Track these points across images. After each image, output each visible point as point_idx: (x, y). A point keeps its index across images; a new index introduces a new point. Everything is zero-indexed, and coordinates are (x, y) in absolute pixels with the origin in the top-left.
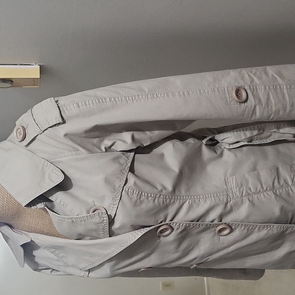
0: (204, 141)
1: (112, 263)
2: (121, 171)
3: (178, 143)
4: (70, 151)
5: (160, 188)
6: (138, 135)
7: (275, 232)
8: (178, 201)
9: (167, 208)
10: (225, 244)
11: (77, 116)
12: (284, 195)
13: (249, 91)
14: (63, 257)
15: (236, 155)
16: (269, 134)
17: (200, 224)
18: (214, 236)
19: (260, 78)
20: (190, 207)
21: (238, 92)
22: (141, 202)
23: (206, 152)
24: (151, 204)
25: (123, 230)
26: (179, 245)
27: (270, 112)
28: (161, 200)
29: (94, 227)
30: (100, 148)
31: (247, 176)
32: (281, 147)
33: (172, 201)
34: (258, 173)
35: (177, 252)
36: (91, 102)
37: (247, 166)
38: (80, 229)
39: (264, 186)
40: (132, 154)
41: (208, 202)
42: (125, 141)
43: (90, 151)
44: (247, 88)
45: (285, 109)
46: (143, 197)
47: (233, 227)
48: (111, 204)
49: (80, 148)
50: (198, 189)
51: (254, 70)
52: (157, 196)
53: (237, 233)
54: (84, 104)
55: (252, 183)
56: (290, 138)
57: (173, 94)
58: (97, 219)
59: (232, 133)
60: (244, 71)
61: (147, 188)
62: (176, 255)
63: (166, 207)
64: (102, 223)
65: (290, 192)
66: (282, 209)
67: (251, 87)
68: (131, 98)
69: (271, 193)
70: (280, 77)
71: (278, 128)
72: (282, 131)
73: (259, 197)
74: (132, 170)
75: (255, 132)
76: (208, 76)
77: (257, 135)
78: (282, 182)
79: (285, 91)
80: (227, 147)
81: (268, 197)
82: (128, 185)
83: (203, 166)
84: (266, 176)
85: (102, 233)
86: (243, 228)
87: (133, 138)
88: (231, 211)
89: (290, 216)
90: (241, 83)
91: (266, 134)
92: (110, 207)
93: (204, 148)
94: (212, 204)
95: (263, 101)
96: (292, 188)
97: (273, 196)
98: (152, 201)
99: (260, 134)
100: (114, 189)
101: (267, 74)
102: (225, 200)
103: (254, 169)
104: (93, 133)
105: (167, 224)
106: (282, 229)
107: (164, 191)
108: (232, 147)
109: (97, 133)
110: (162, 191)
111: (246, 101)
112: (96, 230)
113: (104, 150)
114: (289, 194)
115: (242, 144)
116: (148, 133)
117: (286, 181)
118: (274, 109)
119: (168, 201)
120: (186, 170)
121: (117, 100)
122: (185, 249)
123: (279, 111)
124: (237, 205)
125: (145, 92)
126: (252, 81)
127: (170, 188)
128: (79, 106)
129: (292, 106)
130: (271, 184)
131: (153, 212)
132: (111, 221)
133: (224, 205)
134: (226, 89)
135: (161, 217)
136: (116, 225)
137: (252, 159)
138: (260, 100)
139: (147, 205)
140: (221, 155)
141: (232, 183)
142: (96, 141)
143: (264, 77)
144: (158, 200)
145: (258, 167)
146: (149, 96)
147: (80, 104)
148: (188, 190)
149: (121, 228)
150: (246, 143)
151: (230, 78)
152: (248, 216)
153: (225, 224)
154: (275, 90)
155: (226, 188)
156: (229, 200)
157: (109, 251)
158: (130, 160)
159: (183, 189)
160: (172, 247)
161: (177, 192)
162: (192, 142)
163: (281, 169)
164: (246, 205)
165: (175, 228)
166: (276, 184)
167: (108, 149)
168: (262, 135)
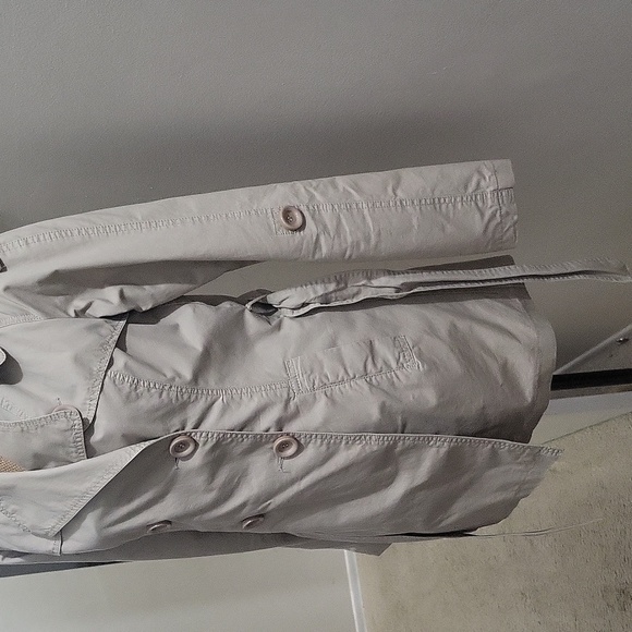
0: (248, 306)
1: (98, 512)
2: (102, 345)
3: (202, 307)
4: (16, 315)
5: (169, 375)
6: (129, 291)
7: (375, 448)
8: (204, 399)
9: (185, 408)
10: (293, 474)
11: (25, 259)
12: (385, 385)
13: (306, 214)
14: (14, 512)
15: (302, 325)
16: (355, 290)
17: (242, 435)
18: (271, 460)
19: (323, 194)
20: (225, 409)
21: (287, 214)
22: (138, 397)
23: (252, 322)
24: (155, 401)
25: (109, 444)
26: (213, 476)
27: (344, 246)
28: (173, 395)
29: (58, 438)
30: (66, 312)
31: (320, 355)
32: (379, 311)
33: (193, 397)
34: (339, 350)
35: (211, 490)
36: (47, 236)
37: (320, 340)
38: (37, 444)
39: (349, 370)
40: (123, 323)
41: (256, 399)
42: (108, 300)
43: (49, 316)
44: (303, 208)
45: (367, 240)
46: (142, 389)
47: (302, 442)
48: (86, 399)
49: (32, 310)
50: (238, 379)
51: (314, 182)
52: (166, 388)
53: (310, 453)
54: (36, 240)
55: (329, 368)
56: (389, 293)
57: (182, 222)
58: (62, 424)
59: (293, 290)
60: (299, 185)
61: (147, 374)
62: (210, 497)
63: (184, 406)
64: (71, 429)
65: (395, 379)
66: (383, 408)
67: (311, 208)
68: (113, 229)
69: (362, 382)
70: (356, 191)
71: (369, 279)
72: (375, 282)
73: (342, 389)
74: (121, 344)
75: (332, 287)
76: (241, 194)
77: (335, 291)
78: (380, 364)
79: (366, 212)
80: (290, 314)
81: (357, 388)
82: (113, 368)
83: (248, 345)
84: (352, 354)
85: (73, 450)
86: (319, 441)
87: (122, 296)
88: (296, 414)
89: (400, 422)
90: (294, 202)
91: (351, 290)
92: (85, 404)
93: (248, 316)
94: (263, 402)
95: (331, 227)
96: (398, 372)
97: (366, 387)
98: (157, 395)
99: (339, 290)
100: (90, 375)
101: (335, 187)
102: (285, 396)
103: (333, 344)
104: (52, 287)
105: (186, 434)
106: (386, 443)
107: (177, 379)
108: (297, 313)
109: (59, 287)
110: (173, 379)
111: (302, 227)
112: (63, 445)
113: (73, 315)
114: (393, 383)
115: (311, 307)
116: (147, 287)
117: (386, 363)
118: (349, 240)
119: (186, 397)
120: (216, 348)
121: (91, 232)
122: (224, 485)
123: (358, 244)
124: (307, 404)
125: (137, 219)
126: (312, 197)
127: (188, 375)
128: (27, 243)
129: (379, 234)
130: (362, 369)
131: (160, 413)
132: (88, 428)
133: (283, 403)
134: (269, 211)
135: (175, 423)
136: (97, 436)
137: (330, 330)
138: (325, 227)
139: (149, 401)
140: (279, 326)
141: (296, 367)
142: (58, 300)
143: (331, 191)
144: (168, 394)
145: (339, 342)
146: (143, 225)
147: (30, 241)
148: (221, 379)
149: (106, 440)
150: (318, 305)
151: (277, 195)
152: (326, 421)
153: (288, 434)
154: (350, 210)
155: (285, 376)
156: (291, 395)
157: (88, 485)
158: (118, 332)
159: (211, 379)
160: (200, 480)
161: (201, 383)
162: (228, 306)
163: (377, 345)
164: (322, 403)
165: (201, 441)
166: (370, 366)
167: (81, 313)
168: (344, 292)
